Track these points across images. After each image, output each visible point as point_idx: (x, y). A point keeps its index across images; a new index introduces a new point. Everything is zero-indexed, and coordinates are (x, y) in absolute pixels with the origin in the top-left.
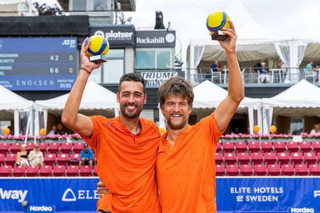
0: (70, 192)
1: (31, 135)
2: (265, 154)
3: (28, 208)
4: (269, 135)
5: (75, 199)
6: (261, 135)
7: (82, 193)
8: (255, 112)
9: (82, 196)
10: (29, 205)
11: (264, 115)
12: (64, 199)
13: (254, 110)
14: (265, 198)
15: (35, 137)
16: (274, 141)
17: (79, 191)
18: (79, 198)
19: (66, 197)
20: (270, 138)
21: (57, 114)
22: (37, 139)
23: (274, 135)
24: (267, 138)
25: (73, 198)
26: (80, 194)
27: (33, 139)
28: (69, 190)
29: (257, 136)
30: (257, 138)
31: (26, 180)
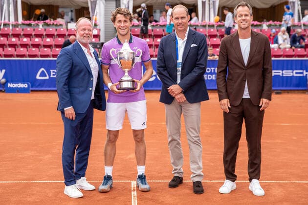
0: (43, 71)
1: (7, 21)
2: (211, 39)
3: (6, 85)
4: (215, 23)
5: (47, 78)
6: (208, 24)
7: (53, 72)
8: (204, 3)
9: (53, 75)
10: (7, 82)
11: (211, 6)
12: (38, 77)
13: (203, 2)
14: (210, 77)
15: (11, 22)
16: (219, 28)
17: (52, 71)
18: (52, 76)
19: (40, 76)
20: (215, 26)
21: (30, 3)
22: (12, 25)
23: (219, 23)
24: (213, 26)
25: (46, 76)
26: (52, 73)
27: (9, 24)
28: (42, 69)
29: (205, 24)
30: (204, 26)
31: (3, 60)
